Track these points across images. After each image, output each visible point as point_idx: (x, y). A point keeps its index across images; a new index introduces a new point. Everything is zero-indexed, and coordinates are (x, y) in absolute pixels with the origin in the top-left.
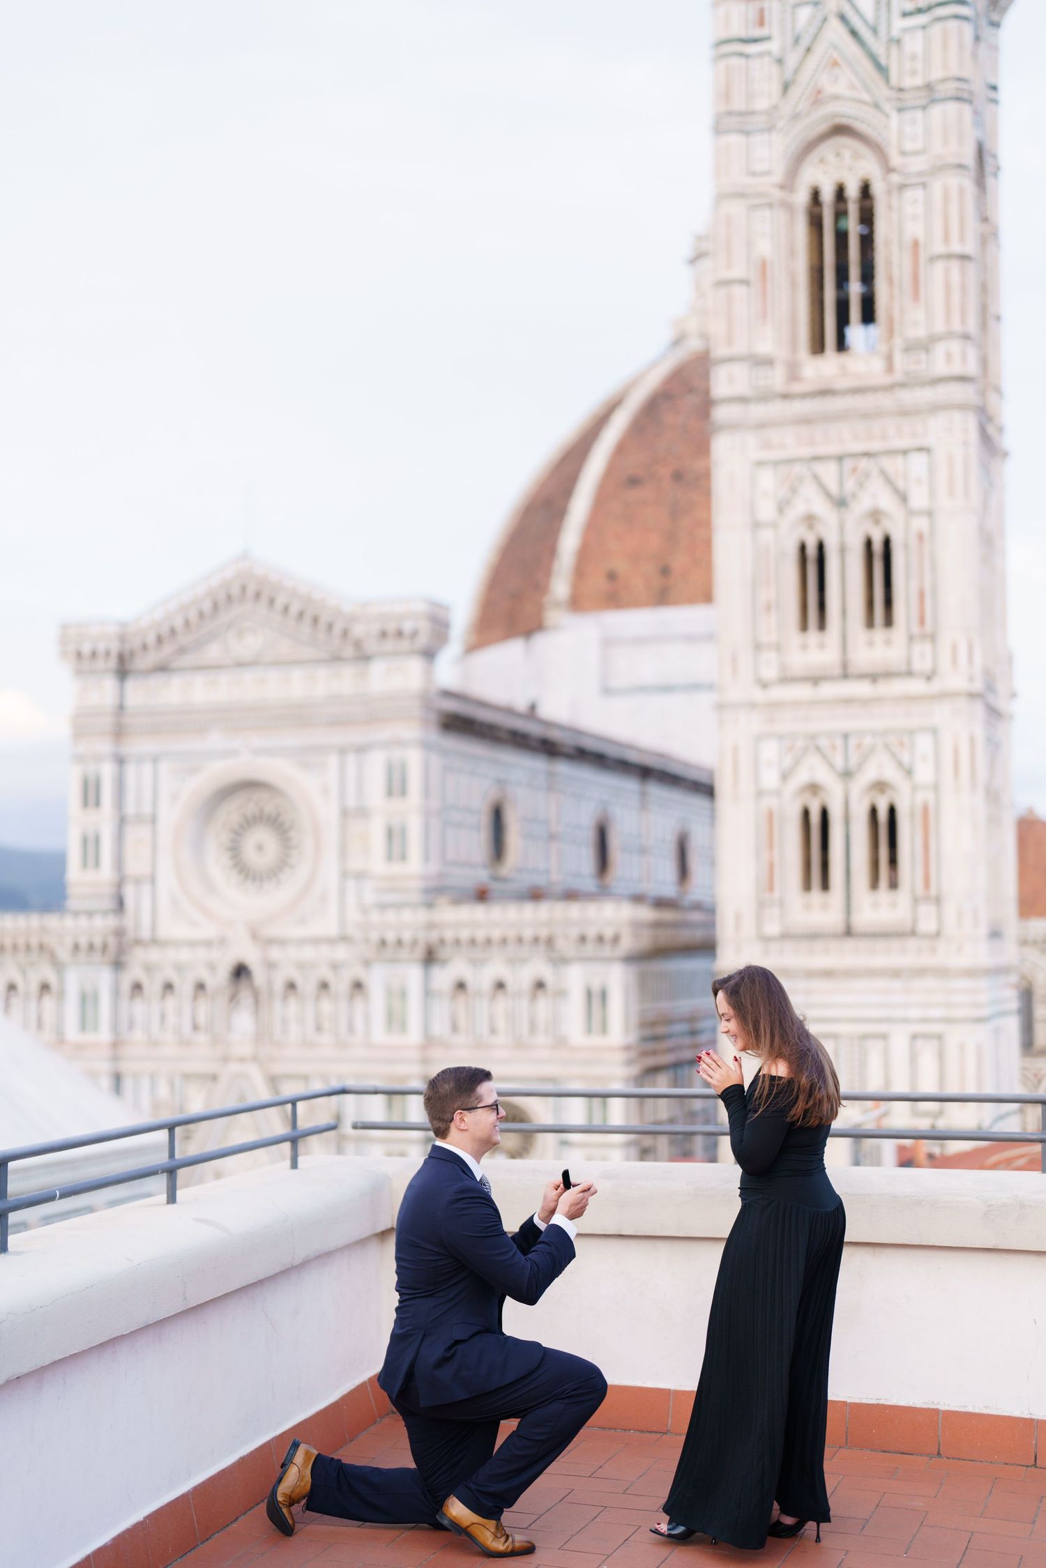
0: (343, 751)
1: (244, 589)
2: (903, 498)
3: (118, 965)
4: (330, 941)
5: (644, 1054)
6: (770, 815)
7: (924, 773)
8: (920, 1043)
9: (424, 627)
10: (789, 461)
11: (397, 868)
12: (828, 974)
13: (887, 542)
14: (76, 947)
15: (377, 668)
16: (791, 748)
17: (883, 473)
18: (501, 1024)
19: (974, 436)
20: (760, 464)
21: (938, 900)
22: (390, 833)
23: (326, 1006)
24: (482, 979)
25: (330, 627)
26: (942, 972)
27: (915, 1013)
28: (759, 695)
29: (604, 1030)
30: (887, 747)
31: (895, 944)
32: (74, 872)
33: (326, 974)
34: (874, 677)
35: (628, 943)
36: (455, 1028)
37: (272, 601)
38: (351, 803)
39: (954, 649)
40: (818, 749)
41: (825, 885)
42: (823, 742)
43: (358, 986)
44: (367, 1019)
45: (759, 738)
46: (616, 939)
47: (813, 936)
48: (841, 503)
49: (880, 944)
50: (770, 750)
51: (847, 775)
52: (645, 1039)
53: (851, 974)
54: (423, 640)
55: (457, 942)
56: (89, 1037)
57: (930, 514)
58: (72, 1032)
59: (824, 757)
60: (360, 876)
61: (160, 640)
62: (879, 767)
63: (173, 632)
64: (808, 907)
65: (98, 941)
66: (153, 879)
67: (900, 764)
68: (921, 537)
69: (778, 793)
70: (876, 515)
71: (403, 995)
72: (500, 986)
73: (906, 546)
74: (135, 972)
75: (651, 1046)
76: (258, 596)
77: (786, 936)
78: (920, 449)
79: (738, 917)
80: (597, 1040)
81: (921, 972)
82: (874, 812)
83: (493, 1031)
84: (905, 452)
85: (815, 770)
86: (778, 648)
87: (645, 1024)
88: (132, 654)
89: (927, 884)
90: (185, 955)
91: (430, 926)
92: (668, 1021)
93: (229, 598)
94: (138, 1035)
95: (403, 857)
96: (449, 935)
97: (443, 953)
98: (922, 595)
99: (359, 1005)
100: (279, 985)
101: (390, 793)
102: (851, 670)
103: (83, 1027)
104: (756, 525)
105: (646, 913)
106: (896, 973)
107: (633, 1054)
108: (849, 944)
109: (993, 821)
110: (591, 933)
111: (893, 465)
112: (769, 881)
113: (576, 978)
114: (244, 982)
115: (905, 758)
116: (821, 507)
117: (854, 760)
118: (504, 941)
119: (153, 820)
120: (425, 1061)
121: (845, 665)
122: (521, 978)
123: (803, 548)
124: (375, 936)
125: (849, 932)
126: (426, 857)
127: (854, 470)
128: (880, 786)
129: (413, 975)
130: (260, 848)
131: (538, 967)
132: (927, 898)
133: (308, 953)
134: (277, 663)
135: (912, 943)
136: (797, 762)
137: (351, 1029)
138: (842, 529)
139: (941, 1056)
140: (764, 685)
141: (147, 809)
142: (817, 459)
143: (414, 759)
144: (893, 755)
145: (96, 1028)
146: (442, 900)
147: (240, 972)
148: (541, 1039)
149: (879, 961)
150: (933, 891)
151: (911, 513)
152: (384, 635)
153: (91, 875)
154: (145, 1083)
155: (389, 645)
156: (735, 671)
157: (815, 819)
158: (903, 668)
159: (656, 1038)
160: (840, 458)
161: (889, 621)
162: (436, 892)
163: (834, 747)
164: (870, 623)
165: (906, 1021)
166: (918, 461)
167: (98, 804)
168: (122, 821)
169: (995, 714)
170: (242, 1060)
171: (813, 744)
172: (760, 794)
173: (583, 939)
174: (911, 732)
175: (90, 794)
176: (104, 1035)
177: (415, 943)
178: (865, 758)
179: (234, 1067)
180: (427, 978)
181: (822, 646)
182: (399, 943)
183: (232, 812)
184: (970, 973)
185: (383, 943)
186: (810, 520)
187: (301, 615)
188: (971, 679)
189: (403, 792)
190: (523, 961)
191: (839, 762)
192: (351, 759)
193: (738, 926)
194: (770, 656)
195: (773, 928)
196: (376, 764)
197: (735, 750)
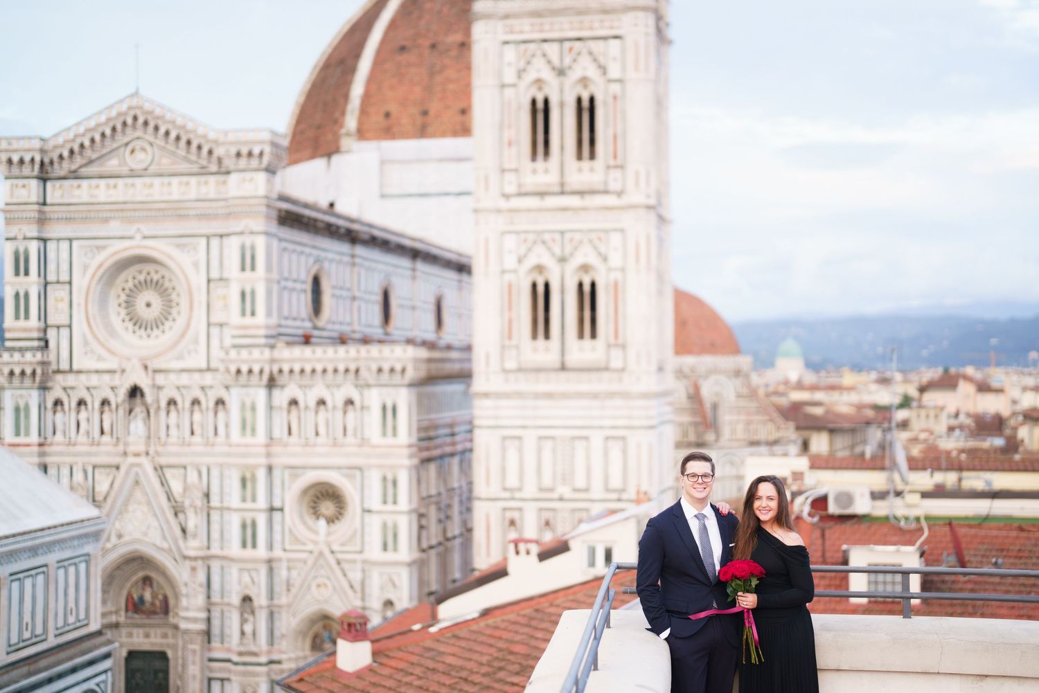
0: (208, 237)
1: (135, 118)
2: (603, 69)
3: (44, 388)
4: (200, 371)
5: (421, 449)
6: (510, 286)
7: (615, 260)
8: (611, 443)
9: (267, 149)
10: (525, 42)
11: (248, 320)
12: (549, 396)
13: (592, 100)
14: (12, 373)
15: (233, 178)
16: (525, 241)
17: (591, 53)
18: (322, 430)
19: (652, 30)
20: (506, 43)
21: (623, 347)
22: (243, 295)
23: (197, 416)
24: (308, 398)
25: (199, 147)
26: (626, 395)
27: (607, 423)
28: (503, 204)
29: (395, 434)
30: (591, 241)
31: (594, 375)
32: (9, 321)
33: (198, 393)
34: (581, 193)
35: (411, 374)
36: (290, 433)
37: (156, 128)
38: (215, 274)
39: (637, 174)
40: (544, 242)
41: (547, 335)
42: (547, 237)
43: (220, 402)
44: (227, 426)
45: (503, 233)
46: (403, 371)
47: (538, 370)
48: (561, 72)
49: (585, 376)
50: (510, 242)
51: (562, 260)
52: (421, 440)
53: (565, 396)
54: (266, 159)
55: (291, 371)
56: (22, 439)
57: (620, 81)
58: (9, 437)
59: (549, 249)
60: (221, 325)
61: (72, 152)
62: (585, 255)
63: (82, 146)
64: (535, 350)
65: (29, 371)
66: (70, 326)
67: (600, 254)
68: (615, 98)
69: (515, 271)
70: (584, 81)
71: (253, 409)
72: (322, 402)
73: (605, 103)
74: (56, 393)
75: (424, 444)
76: (146, 123)
77: (520, 370)
78: (616, 37)
79: (488, 357)
80: (390, 440)
81: (611, 395)
82: (580, 285)
83: (317, 434)
84: (605, 38)
85: (541, 256)
86: (516, 170)
87: (420, 429)
88: (52, 163)
89: (616, 335)
90: (94, 380)
91: (273, 361)
92: (436, 427)
93: (125, 124)
94: (59, 437)
95: (253, 314)
96: (286, 368)
97: (281, 380)
98: (615, 137)
99: (221, 415)
100: (163, 404)
101: (243, 269)
102: (567, 189)
103: (18, 434)
104: (503, 86)
105: (423, 353)
106: (595, 396)
107: (414, 450)
108: (563, 375)
109: (660, 292)
110: (386, 367)
111: (597, 47)
112: (509, 332)
113: (374, 398)
114: (138, 400)
115: (603, 249)
116: (547, 75)
117: (568, 250)
118: (325, 371)
119: (70, 283)
120: (268, 455)
121: (562, 185)
122: (336, 398)
123: (534, 102)
124: (233, 369)
125: (563, 368)
126: (269, 314)
127: (571, 49)
128: (585, 268)
129: (261, 395)
130: (148, 305)
131: (348, 390)
132: (616, 345)
133: (184, 379)
134: (161, 175)
135: (606, 375)
136: (529, 250)
137: (216, 433)
138: (561, 91)
139: (625, 452)
140: (507, 197)
141: (64, 277)
142: (545, 41)
143: (260, 243)
144: (595, 248)
145: (27, 434)
146: (280, 345)
147: (135, 392)
148: (350, 439)
149: (584, 387)
150: (620, 341)
151: (610, 81)
152: (238, 155)
153: (22, 323)
154: (65, 472)
155: (243, 162)
156: (487, 188)
157: (541, 289)
158: (601, 188)
159: (430, 439)
160: (561, 41)
161: (592, 156)
162: (275, 337)
163: (554, 240)
164: (579, 157)
165: (601, 427)
166: (614, 43)
167: (27, 273)
168: (46, 284)
169: (662, 219)
170: (137, 455)
171: (540, 239)
172: (503, 272)
173: (380, 370)
174: (606, 231)
175: (21, 265)
176: (34, 438)
177: (261, 372)
178: (576, 248)
179: (131, 460)
180: (270, 395)
181: (546, 171)
182: (250, 371)
183: (127, 278)
184: (645, 396)
185: (239, 372)
186: (539, 82)
187: (178, 138)
188: (648, 196)
189: (253, 268)
190: (339, 386)
191: (558, 251)
192: (215, 242)
193: (488, 364)
194: (510, 177)
195: (511, 364)
196: (233, 245)
197: (487, 241)
